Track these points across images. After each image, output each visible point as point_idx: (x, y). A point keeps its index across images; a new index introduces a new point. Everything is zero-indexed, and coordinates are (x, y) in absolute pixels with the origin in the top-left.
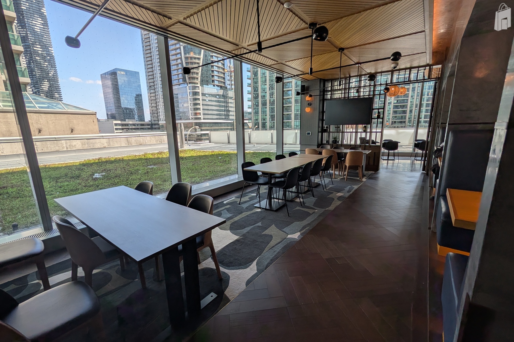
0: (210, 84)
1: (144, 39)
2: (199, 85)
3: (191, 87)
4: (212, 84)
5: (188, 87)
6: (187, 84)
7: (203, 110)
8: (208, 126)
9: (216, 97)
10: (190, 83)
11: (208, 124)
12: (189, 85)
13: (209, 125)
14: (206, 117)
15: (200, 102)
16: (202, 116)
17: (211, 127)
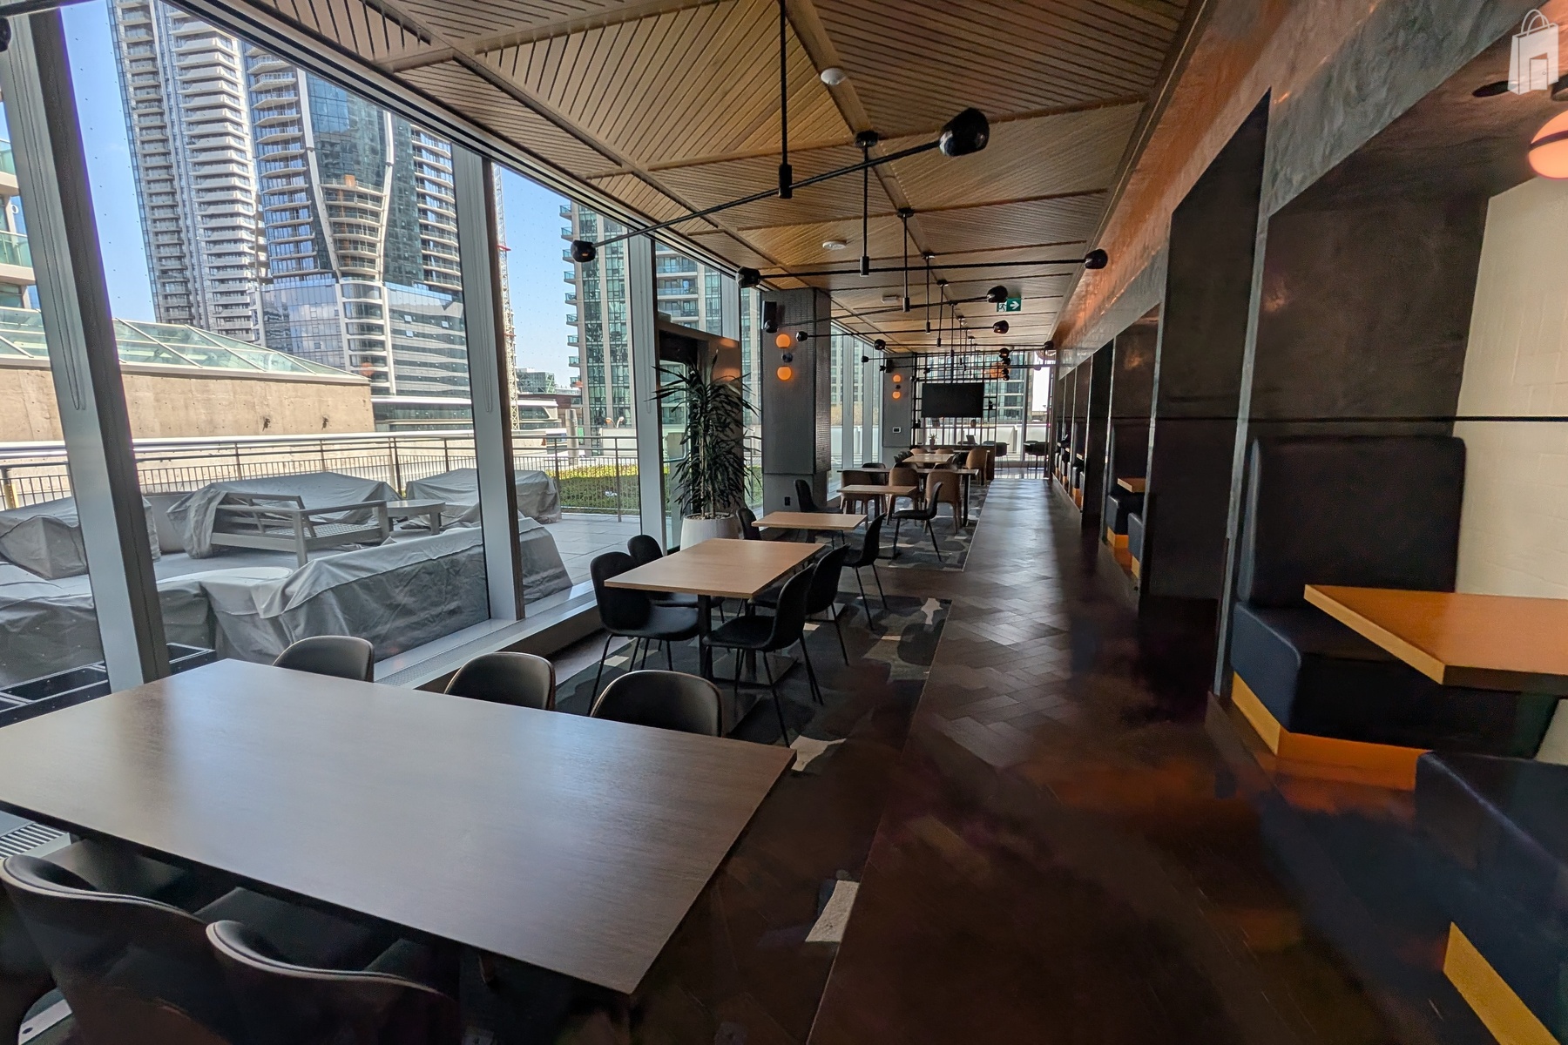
0: (417, 283)
1: (133, 103)
2: (378, 283)
3: (351, 287)
4: (426, 282)
5: (338, 287)
6: (335, 275)
7: (394, 363)
8: (417, 417)
9: (439, 325)
10: (345, 274)
11: (415, 409)
12: (342, 281)
13: (420, 413)
14: (408, 386)
15: (387, 338)
16: (392, 384)
17: (428, 418)
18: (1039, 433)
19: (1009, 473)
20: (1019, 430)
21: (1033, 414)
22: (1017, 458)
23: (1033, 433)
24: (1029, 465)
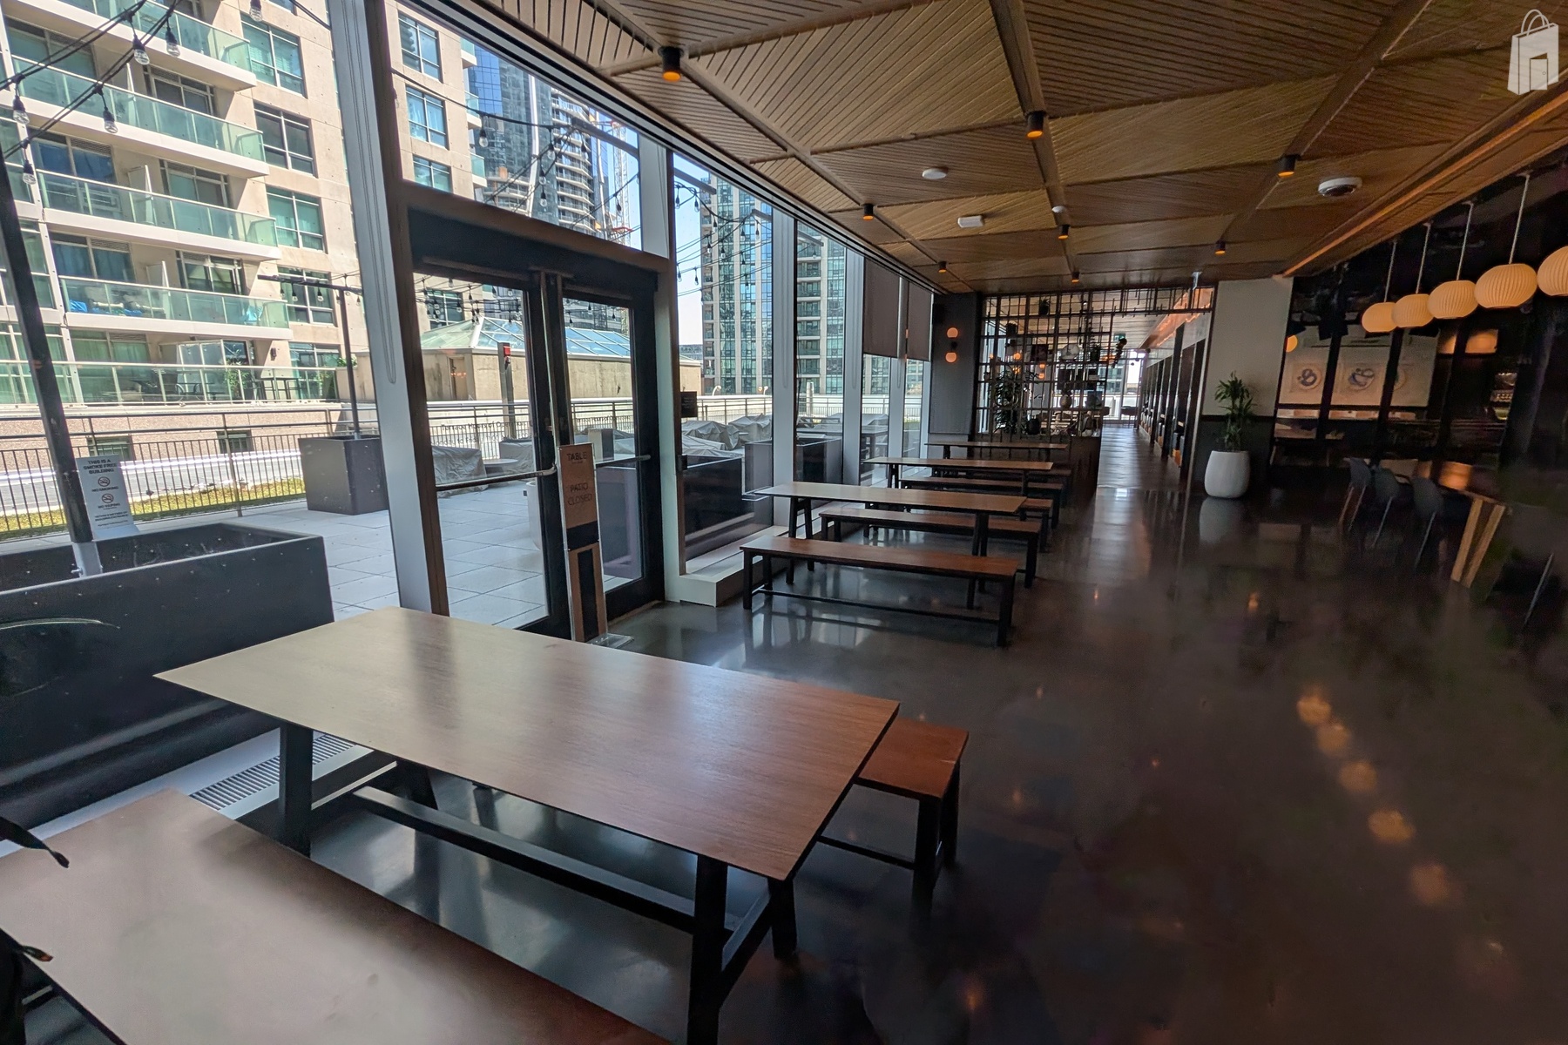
18: (1132, 401)
19: (1110, 427)
20: (1118, 399)
21: (1128, 386)
22: (1116, 417)
23: (1128, 402)
24: (1124, 422)
